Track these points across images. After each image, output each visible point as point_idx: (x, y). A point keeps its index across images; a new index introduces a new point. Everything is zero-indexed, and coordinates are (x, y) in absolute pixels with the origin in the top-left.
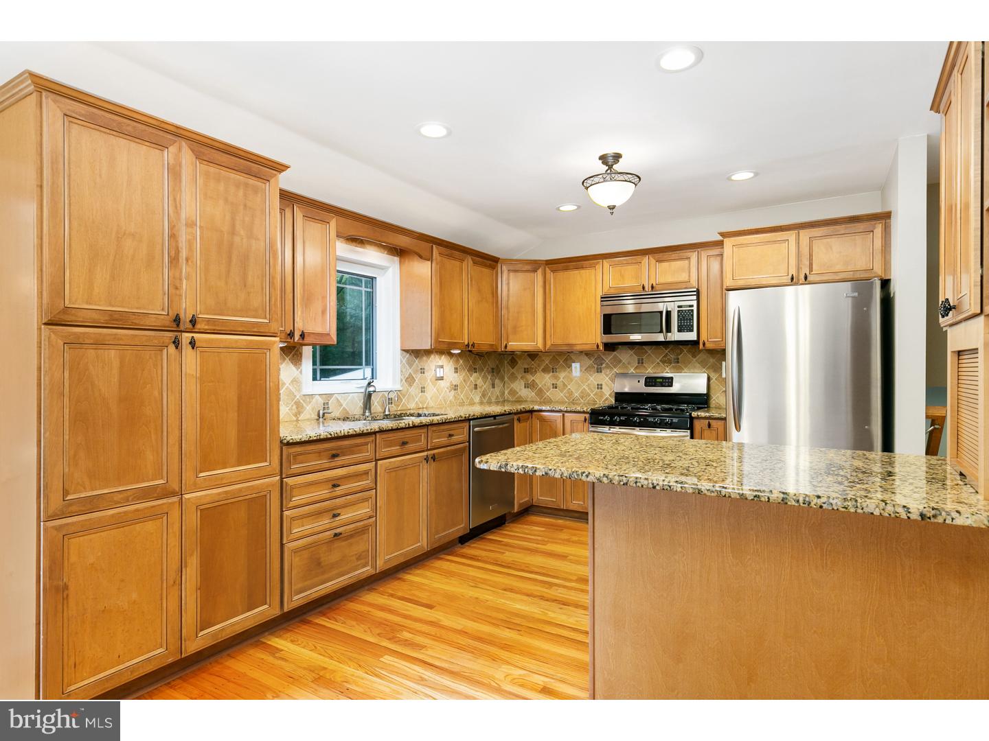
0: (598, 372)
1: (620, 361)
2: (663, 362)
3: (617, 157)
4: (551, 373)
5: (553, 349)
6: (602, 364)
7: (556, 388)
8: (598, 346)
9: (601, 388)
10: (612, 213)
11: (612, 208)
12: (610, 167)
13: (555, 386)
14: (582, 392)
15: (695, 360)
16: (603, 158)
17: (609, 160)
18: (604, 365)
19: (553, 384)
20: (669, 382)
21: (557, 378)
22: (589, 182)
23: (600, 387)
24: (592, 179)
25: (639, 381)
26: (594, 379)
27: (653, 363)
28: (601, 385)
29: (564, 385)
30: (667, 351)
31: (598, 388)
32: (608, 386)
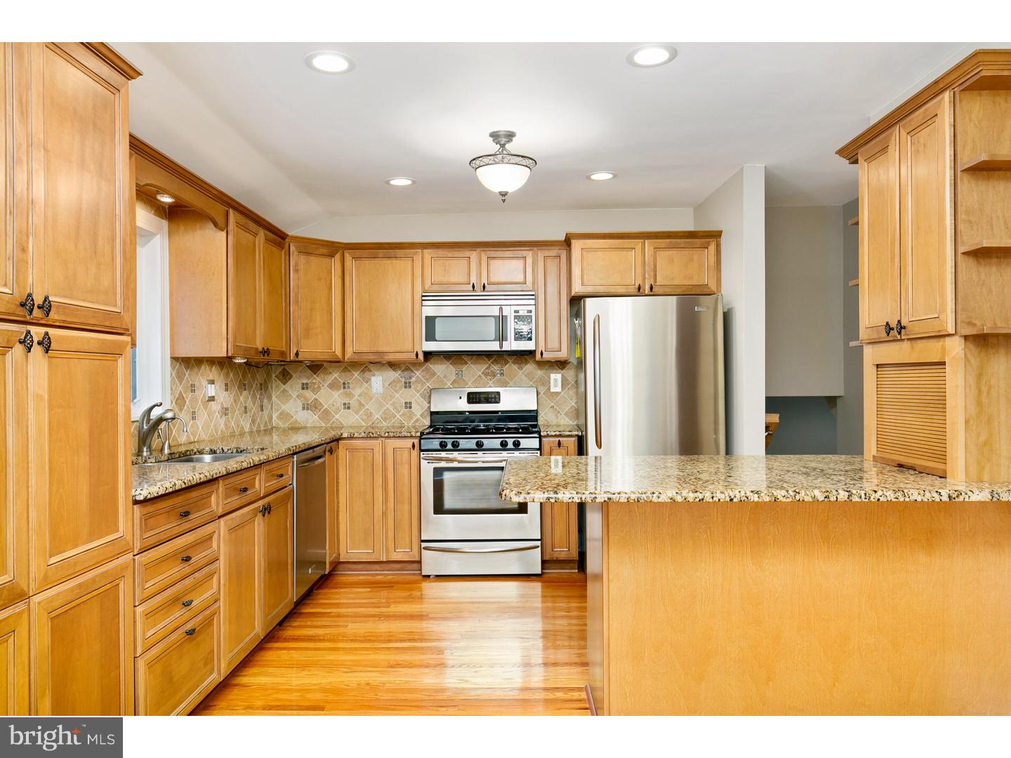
0: (406, 387)
1: (434, 374)
2: (486, 374)
3: (510, 136)
4: (342, 390)
5: (356, 358)
6: (410, 378)
7: (349, 408)
8: (417, 355)
9: (411, 408)
10: (504, 201)
11: (504, 194)
12: (503, 146)
13: (347, 407)
14: (385, 413)
15: (521, 372)
16: (495, 136)
17: (502, 138)
18: (413, 379)
19: (345, 404)
20: (494, 398)
21: (350, 395)
22: (477, 162)
23: (408, 405)
24: (480, 159)
25: (460, 398)
26: (402, 396)
27: (473, 376)
28: (410, 403)
29: (360, 404)
30: (490, 362)
31: (406, 407)
32: (419, 404)
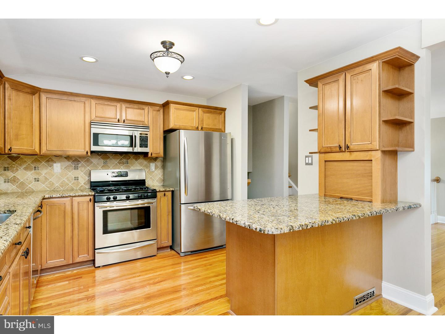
0: (75, 169)
1: (92, 162)
2: (120, 163)
3: (172, 44)
4: (33, 171)
6: (78, 164)
7: (38, 181)
8: (87, 153)
9: (78, 180)
10: (167, 77)
11: (167, 73)
12: (167, 50)
13: (37, 180)
14: (62, 183)
15: (137, 162)
18: (80, 165)
19: (35, 179)
20: (126, 175)
21: (39, 174)
22: (155, 55)
23: (76, 179)
24: (156, 53)
25: (108, 174)
26: (72, 173)
27: (113, 164)
28: (78, 177)
29: (46, 179)
30: (121, 157)
31: (75, 180)
32: (83, 178)
